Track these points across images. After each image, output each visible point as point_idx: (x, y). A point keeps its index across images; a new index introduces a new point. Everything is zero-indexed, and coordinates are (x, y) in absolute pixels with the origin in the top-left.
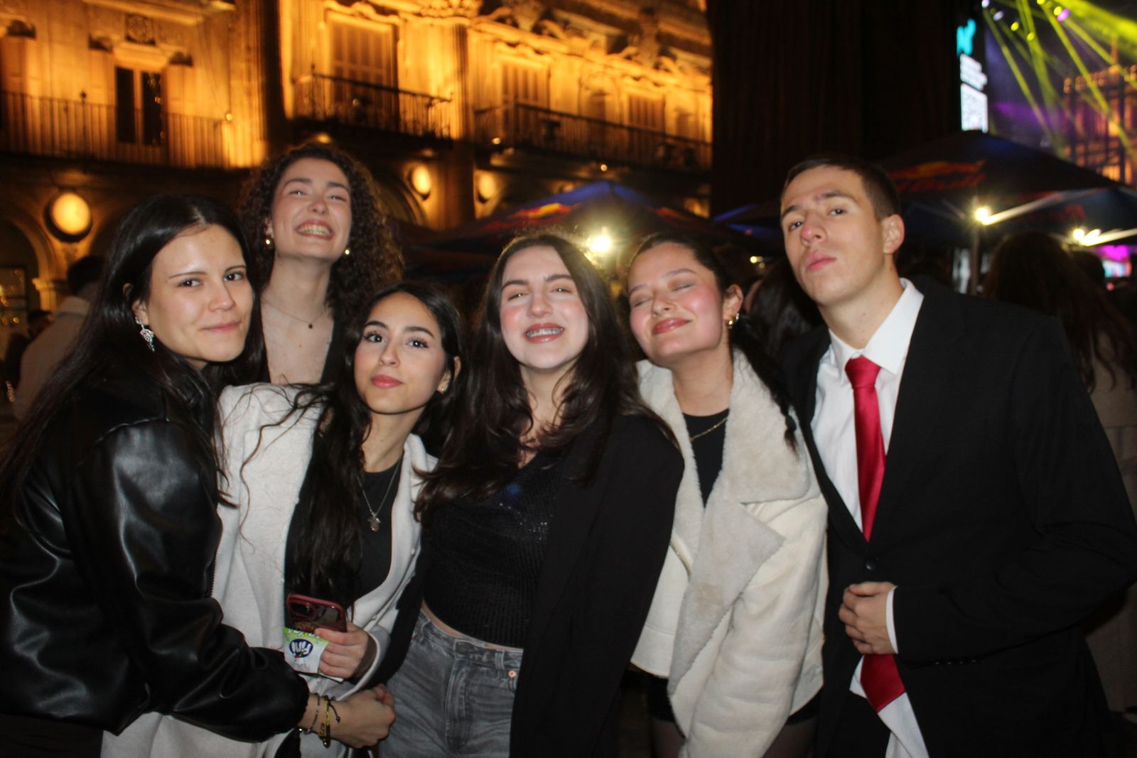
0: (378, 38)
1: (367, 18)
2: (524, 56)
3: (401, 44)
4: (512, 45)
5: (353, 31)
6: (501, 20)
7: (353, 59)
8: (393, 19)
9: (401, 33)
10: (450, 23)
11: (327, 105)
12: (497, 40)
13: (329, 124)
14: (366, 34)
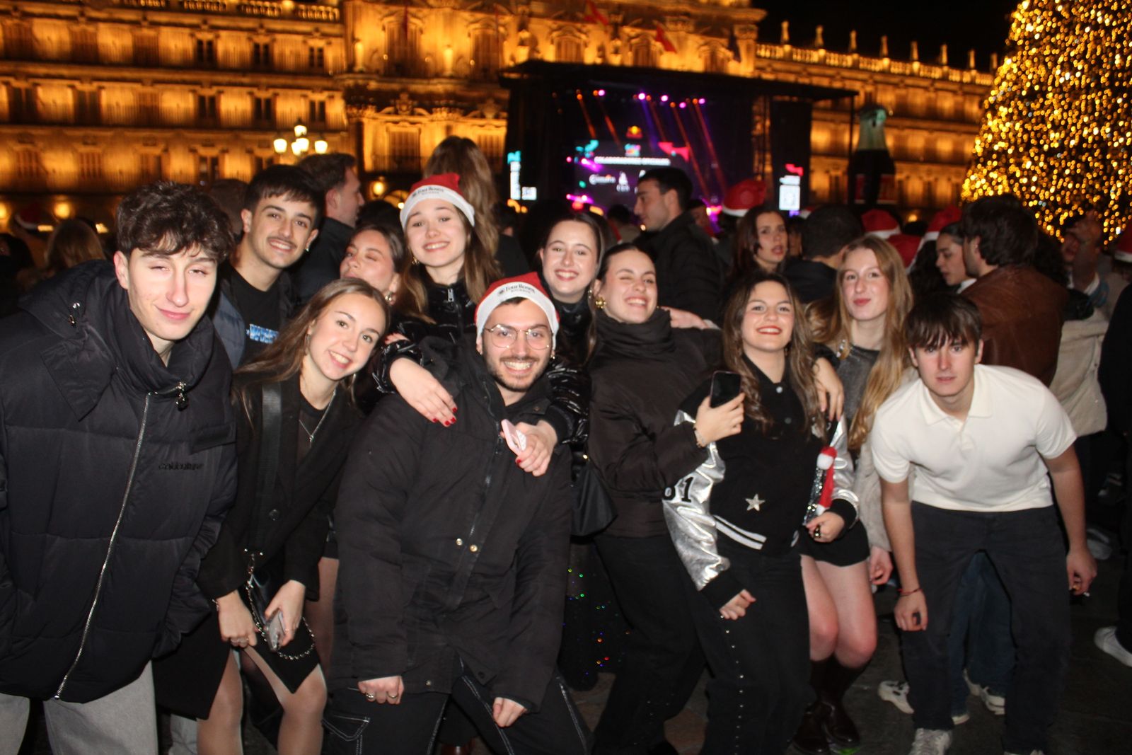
0: (412, 134)
1: (406, 127)
2: (489, 130)
3: (422, 135)
4: (482, 126)
5: (400, 134)
6: (475, 117)
7: (400, 143)
8: (419, 125)
9: (423, 131)
10: (444, 123)
11: (385, 165)
12: (473, 125)
13: (383, 173)
14: (406, 134)
